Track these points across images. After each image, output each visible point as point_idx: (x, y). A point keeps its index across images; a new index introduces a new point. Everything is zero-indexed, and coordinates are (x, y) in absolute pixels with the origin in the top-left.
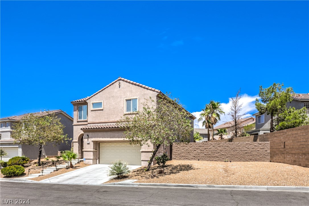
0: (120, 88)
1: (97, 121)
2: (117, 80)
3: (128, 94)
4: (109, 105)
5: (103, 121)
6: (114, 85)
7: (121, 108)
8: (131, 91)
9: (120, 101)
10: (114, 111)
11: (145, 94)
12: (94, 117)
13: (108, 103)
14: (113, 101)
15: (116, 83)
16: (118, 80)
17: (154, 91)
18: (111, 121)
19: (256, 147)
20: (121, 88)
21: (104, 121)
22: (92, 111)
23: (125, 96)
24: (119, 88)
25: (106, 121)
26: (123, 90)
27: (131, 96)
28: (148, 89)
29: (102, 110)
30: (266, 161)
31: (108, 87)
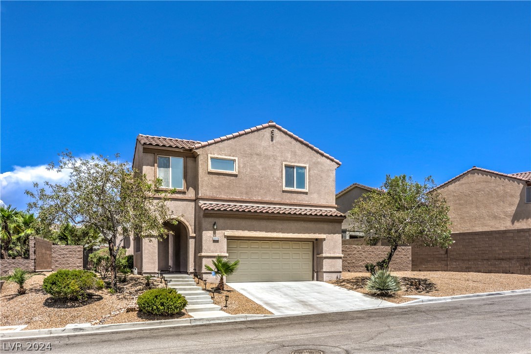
0: (272, 140)
1: (223, 197)
2: (266, 125)
3: (289, 155)
4: (250, 168)
5: (236, 198)
6: (260, 132)
7: (275, 179)
8: (294, 154)
9: (273, 165)
10: (261, 181)
11: (318, 163)
12: (216, 188)
13: (248, 164)
14: (258, 162)
15: (264, 130)
16: (270, 126)
17: (332, 160)
18: (255, 199)
19: (400, 253)
20: (274, 141)
21: (239, 197)
22: (210, 173)
23: (283, 159)
24: (271, 142)
25: (245, 198)
26: (278, 146)
27: (293, 160)
28: (322, 155)
29: (236, 176)
30: (409, 271)
31: (249, 135)
